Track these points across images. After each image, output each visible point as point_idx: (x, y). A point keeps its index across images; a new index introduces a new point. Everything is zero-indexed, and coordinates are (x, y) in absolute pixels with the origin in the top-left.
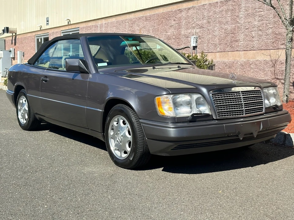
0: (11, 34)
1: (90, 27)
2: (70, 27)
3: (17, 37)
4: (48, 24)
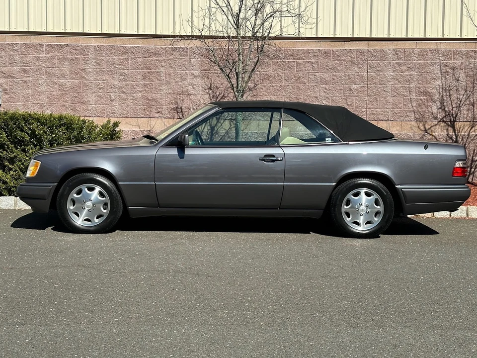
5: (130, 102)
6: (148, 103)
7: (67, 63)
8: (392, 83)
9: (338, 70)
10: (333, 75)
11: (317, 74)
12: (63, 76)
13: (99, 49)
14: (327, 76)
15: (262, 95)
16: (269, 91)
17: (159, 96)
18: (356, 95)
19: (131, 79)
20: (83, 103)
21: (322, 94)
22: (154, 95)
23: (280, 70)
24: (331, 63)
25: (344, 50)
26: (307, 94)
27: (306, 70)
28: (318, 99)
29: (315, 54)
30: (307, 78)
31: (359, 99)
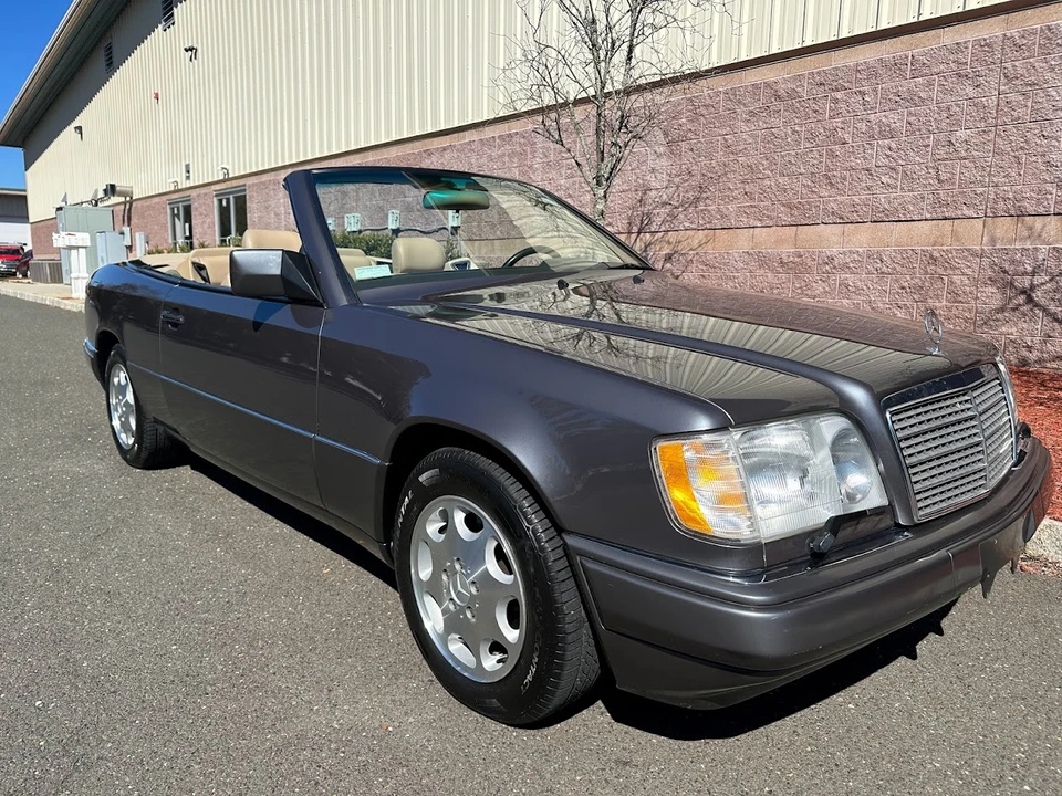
0: (122, 199)
1: (264, 183)
2: (229, 184)
3: (134, 205)
4: (188, 178)
9: (923, 101)
10: (911, 114)
11: (872, 117)
14: (894, 119)
15: (761, 176)
16: (774, 167)
18: (964, 154)
21: (883, 161)
23: (797, 121)
24: (905, 86)
25: (940, 49)
26: (849, 165)
27: (849, 112)
28: (871, 174)
29: (872, 73)
30: (851, 129)
31: (971, 165)
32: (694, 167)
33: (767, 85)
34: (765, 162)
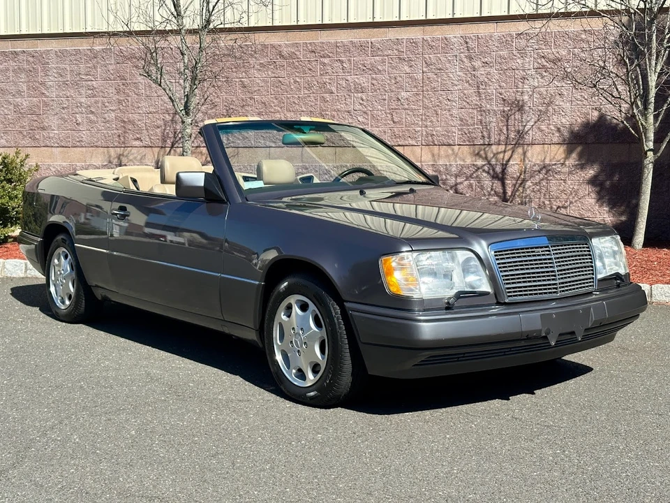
5: (100, 125)
6: (124, 127)
7: (23, 76)
8: (460, 87)
9: (380, 71)
10: (373, 78)
11: (349, 78)
12: (19, 93)
13: (61, 55)
14: (363, 80)
15: (272, 110)
16: (282, 105)
17: (136, 117)
18: (406, 107)
19: (101, 94)
20: (43, 129)
21: (358, 107)
22: (130, 115)
23: (297, 74)
24: (369, 60)
25: (387, 41)
26: (335, 107)
27: (333, 73)
28: (351, 115)
29: (346, 49)
30: (335, 84)
31: (411, 113)
32: (217, 100)
33: (272, 46)
34: (274, 101)
